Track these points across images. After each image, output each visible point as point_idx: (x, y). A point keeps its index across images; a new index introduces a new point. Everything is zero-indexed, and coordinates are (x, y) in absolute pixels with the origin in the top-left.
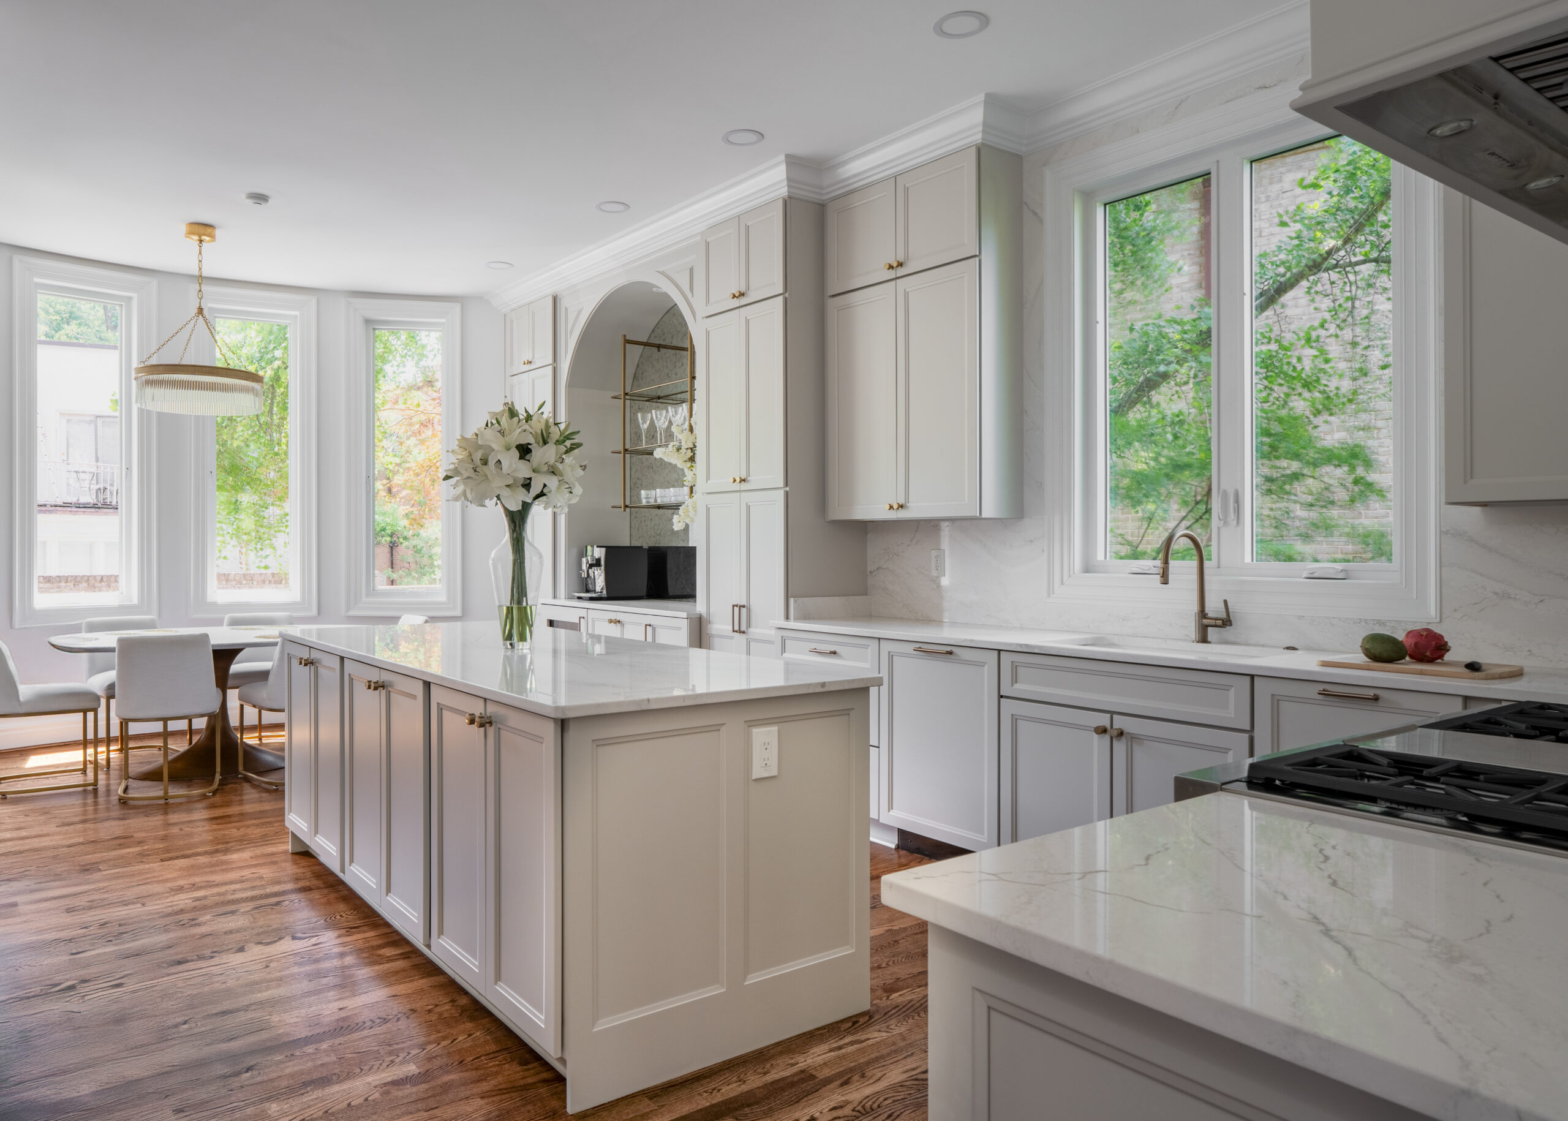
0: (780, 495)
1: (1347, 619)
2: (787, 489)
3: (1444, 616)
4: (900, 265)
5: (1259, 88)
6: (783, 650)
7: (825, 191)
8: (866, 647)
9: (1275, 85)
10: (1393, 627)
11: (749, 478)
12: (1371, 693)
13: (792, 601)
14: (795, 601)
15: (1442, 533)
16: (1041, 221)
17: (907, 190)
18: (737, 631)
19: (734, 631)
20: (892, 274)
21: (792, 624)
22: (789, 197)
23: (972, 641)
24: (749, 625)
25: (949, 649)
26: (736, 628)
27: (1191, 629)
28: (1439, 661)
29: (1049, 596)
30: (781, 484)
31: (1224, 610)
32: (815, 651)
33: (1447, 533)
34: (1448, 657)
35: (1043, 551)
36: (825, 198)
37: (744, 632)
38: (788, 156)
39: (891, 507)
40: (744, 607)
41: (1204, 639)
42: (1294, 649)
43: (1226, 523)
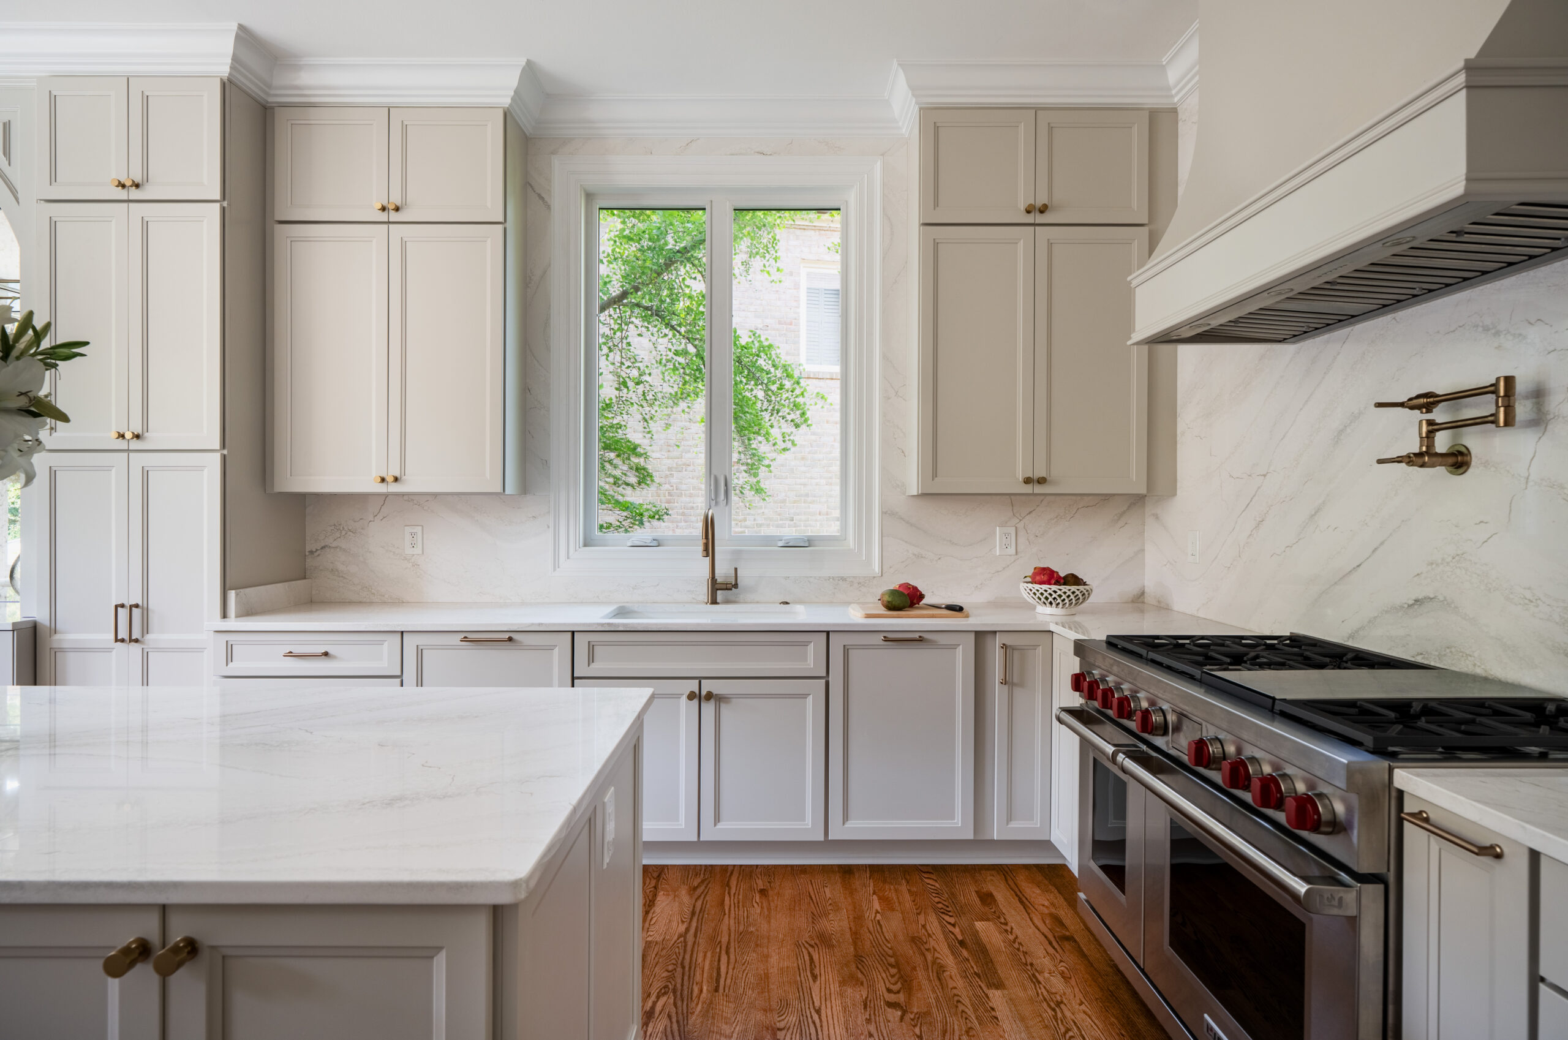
0: (217, 458)
1: (820, 577)
2: (225, 452)
3: (884, 572)
4: (397, 209)
5: (758, 153)
6: (229, 657)
7: (272, 92)
8: (381, 643)
9: (771, 155)
10: (851, 581)
11: (146, 434)
12: (916, 636)
13: (232, 595)
14: (237, 595)
15: (884, 513)
16: (549, 207)
17: (405, 128)
18: (123, 641)
19: (117, 640)
20: (383, 217)
21: (233, 623)
22: (229, 80)
23: (540, 624)
24: (146, 629)
25: (507, 636)
26: (123, 633)
27: (703, 591)
28: (917, 605)
29: (554, 570)
30: (217, 445)
31: (734, 573)
32: (290, 654)
33: (886, 513)
34: (924, 601)
35: (548, 527)
36: (270, 99)
37: (137, 641)
38: (241, 27)
39: (383, 480)
40: (137, 606)
41: (714, 602)
42: (787, 603)
43: (717, 503)
